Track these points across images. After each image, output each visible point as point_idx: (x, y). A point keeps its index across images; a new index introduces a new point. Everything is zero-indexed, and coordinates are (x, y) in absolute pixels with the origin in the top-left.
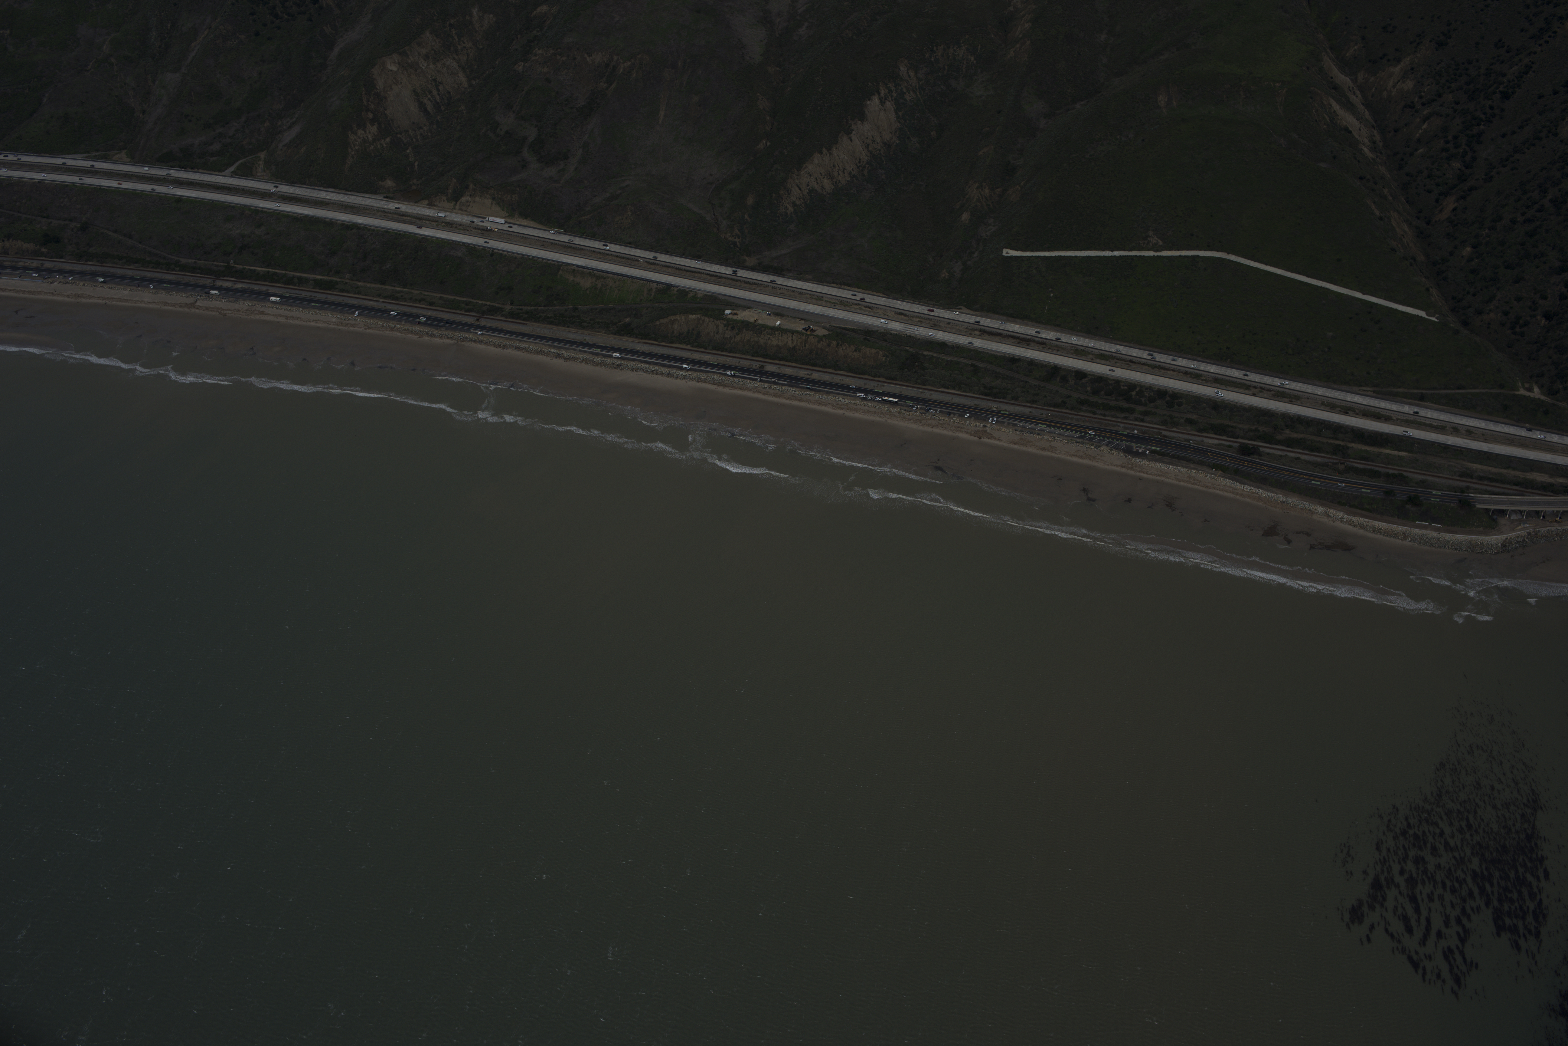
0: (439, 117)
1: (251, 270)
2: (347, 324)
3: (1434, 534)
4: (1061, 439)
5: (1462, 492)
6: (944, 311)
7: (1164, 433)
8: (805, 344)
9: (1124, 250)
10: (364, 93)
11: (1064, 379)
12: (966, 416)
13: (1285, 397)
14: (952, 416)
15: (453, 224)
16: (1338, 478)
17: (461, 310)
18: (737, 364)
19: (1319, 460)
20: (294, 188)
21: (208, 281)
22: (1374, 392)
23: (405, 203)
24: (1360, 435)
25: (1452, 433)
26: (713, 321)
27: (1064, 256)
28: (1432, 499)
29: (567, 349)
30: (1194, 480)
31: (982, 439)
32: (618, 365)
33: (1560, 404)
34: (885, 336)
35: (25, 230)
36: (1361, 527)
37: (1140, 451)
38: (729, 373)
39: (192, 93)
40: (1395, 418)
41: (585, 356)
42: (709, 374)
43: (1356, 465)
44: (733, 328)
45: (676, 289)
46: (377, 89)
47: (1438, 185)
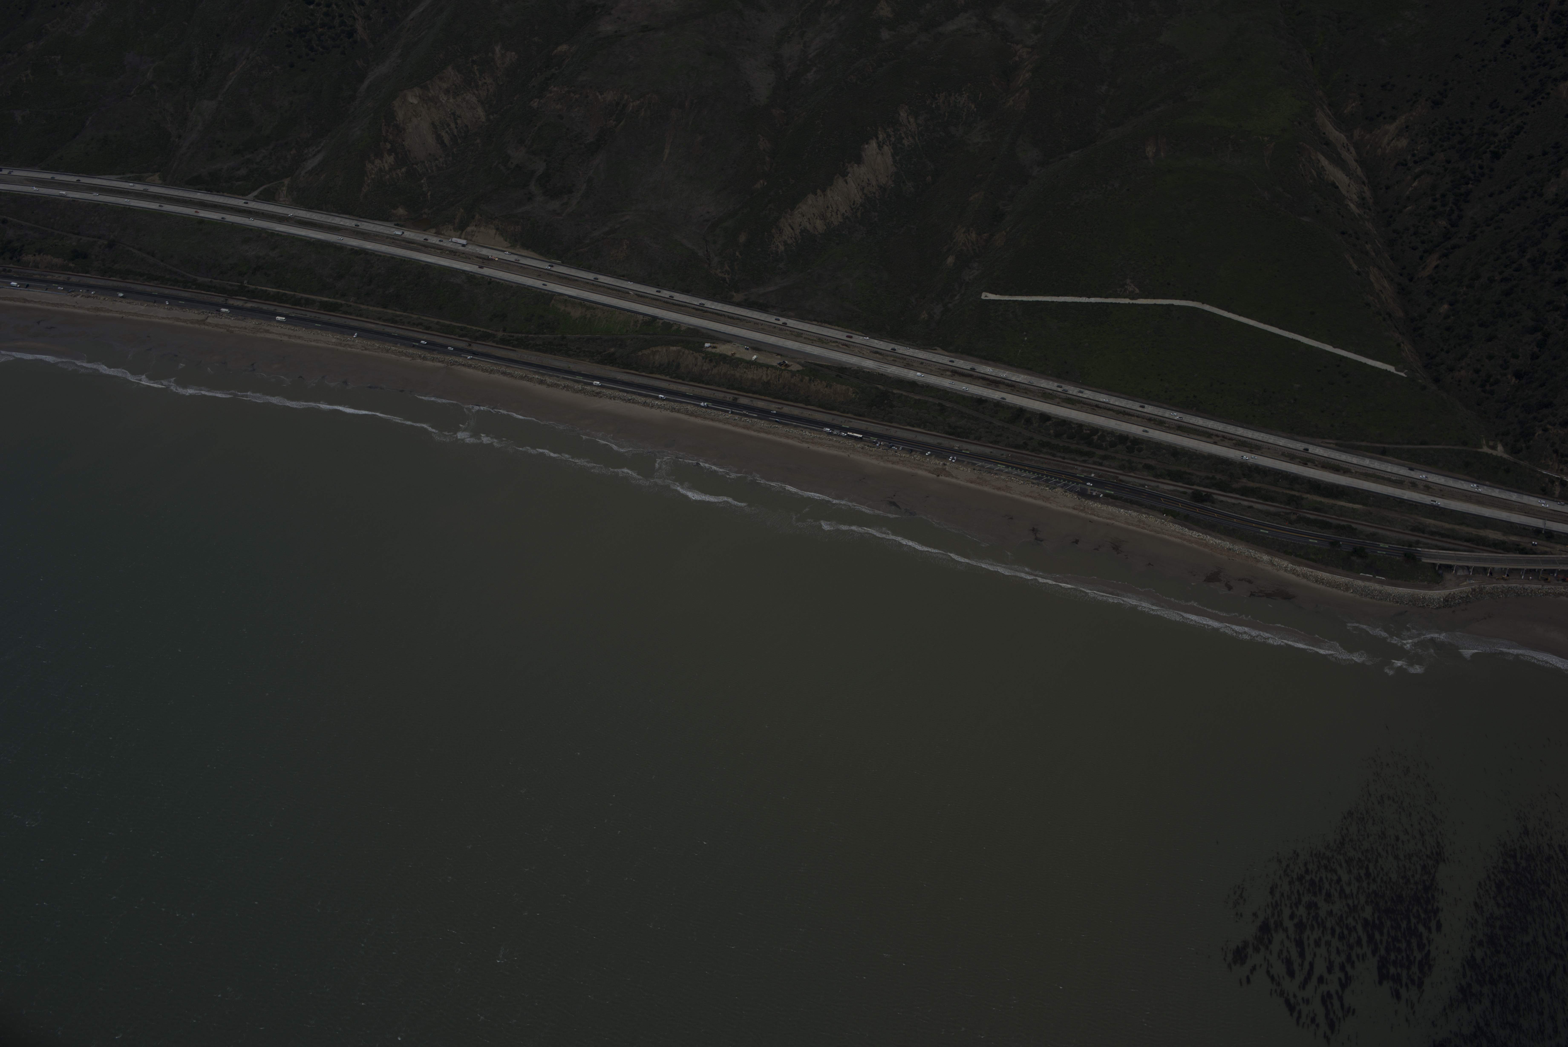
0: (455, 150)
1: (262, 290)
2: (345, 345)
3: (1377, 586)
4: (1017, 480)
5: (1410, 546)
6: (919, 351)
7: (1121, 477)
8: (779, 378)
9: (1101, 297)
10: (383, 124)
11: (1028, 421)
12: (927, 454)
13: (1245, 447)
14: (913, 453)
15: (457, 252)
16: (1287, 527)
17: (455, 335)
18: (712, 396)
19: (1272, 509)
20: (311, 213)
21: (220, 299)
22: (1336, 444)
23: (414, 231)
24: (1316, 487)
25: (1409, 488)
26: (693, 354)
27: (1041, 301)
28: (1379, 552)
29: (550, 376)
30: (1144, 524)
31: (940, 477)
32: (597, 393)
33: (1522, 462)
34: (858, 373)
35: (56, 245)
36: (1304, 577)
37: (1094, 494)
38: (702, 404)
39: (225, 120)
40: (1353, 471)
41: (567, 383)
42: (684, 404)
43: (1308, 516)
44: (711, 361)
45: (661, 321)
46: (397, 121)
47: (1423, 242)
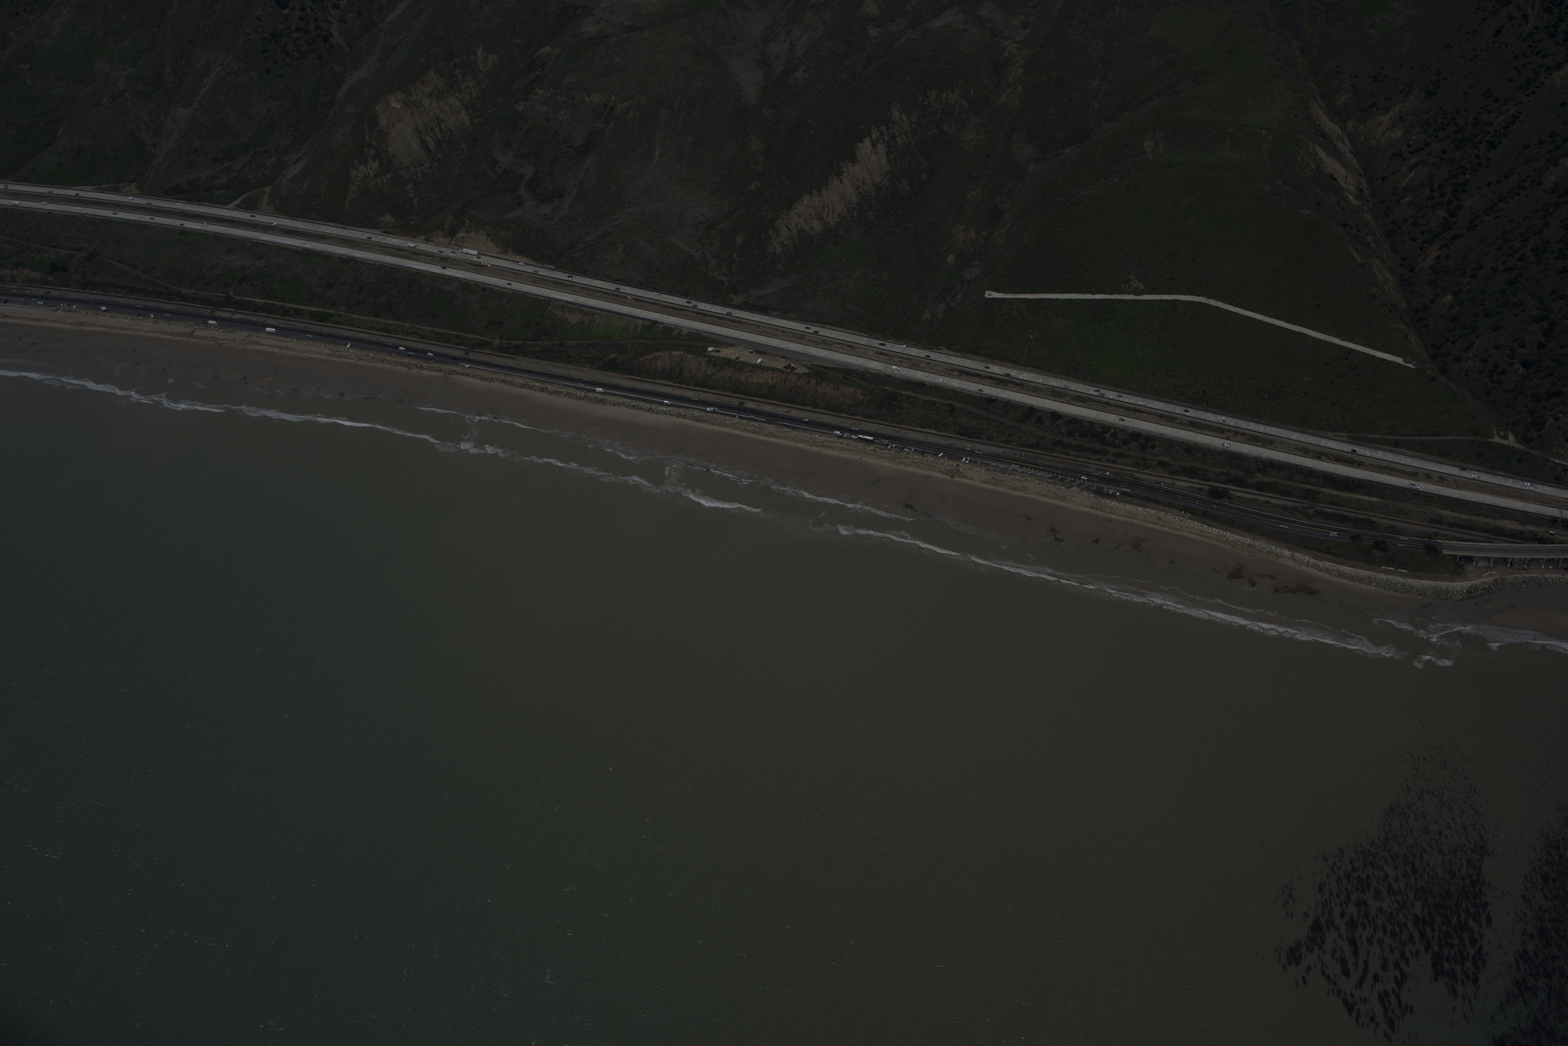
0: (440, 155)
1: (250, 301)
2: (339, 356)
3: (1400, 580)
4: (1033, 480)
5: (1430, 537)
6: (924, 351)
7: (1136, 475)
8: (785, 381)
9: (1105, 294)
10: (367, 130)
11: (1040, 420)
12: (939, 455)
13: (1258, 441)
14: (926, 455)
15: (448, 259)
16: (1306, 522)
17: (451, 344)
18: (717, 401)
19: (1289, 504)
20: (295, 222)
21: (207, 312)
22: (1348, 437)
23: (402, 238)
24: (1331, 480)
25: (1424, 480)
26: (696, 358)
27: (1046, 299)
28: (1399, 545)
29: (551, 383)
30: (1163, 522)
31: (955, 478)
32: (600, 400)
33: (1534, 452)
34: (865, 375)
35: (33, 259)
36: (1326, 571)
37: (1111, 492)
38: (708, 409)
39: (202, 128)
40: (1367, 464)
41: (569, 390)
42: (689, 410)
43: (1326, 510)
44: (715, 365)
45: (662, 326)
46: (380, 126)
47: (1422, 233)
